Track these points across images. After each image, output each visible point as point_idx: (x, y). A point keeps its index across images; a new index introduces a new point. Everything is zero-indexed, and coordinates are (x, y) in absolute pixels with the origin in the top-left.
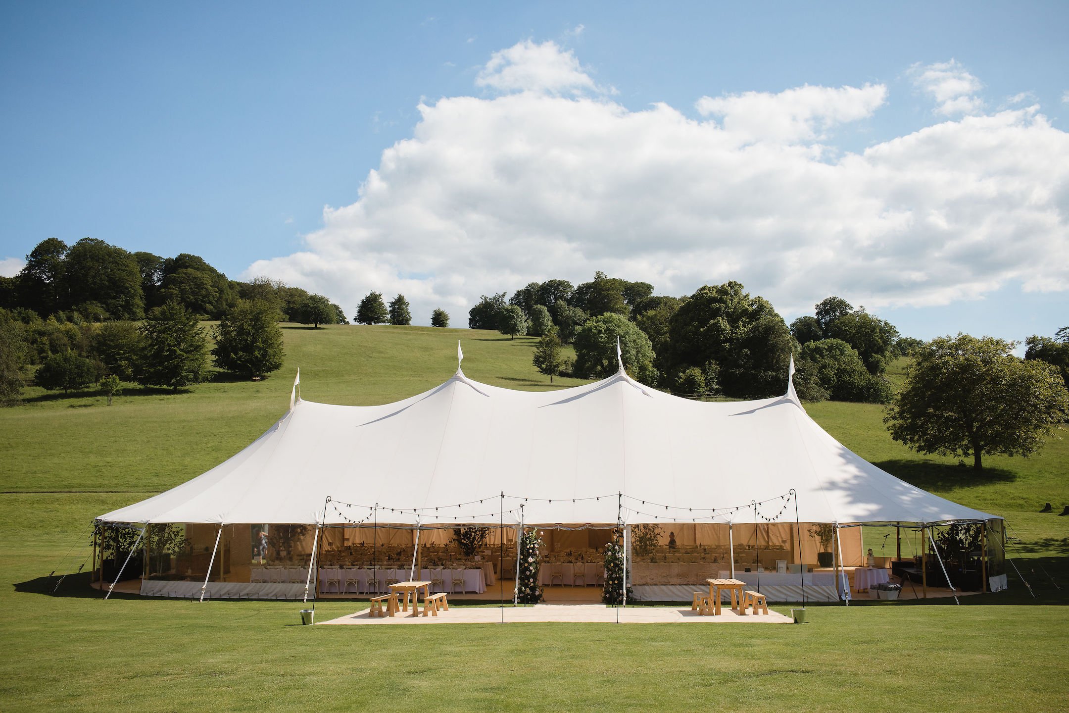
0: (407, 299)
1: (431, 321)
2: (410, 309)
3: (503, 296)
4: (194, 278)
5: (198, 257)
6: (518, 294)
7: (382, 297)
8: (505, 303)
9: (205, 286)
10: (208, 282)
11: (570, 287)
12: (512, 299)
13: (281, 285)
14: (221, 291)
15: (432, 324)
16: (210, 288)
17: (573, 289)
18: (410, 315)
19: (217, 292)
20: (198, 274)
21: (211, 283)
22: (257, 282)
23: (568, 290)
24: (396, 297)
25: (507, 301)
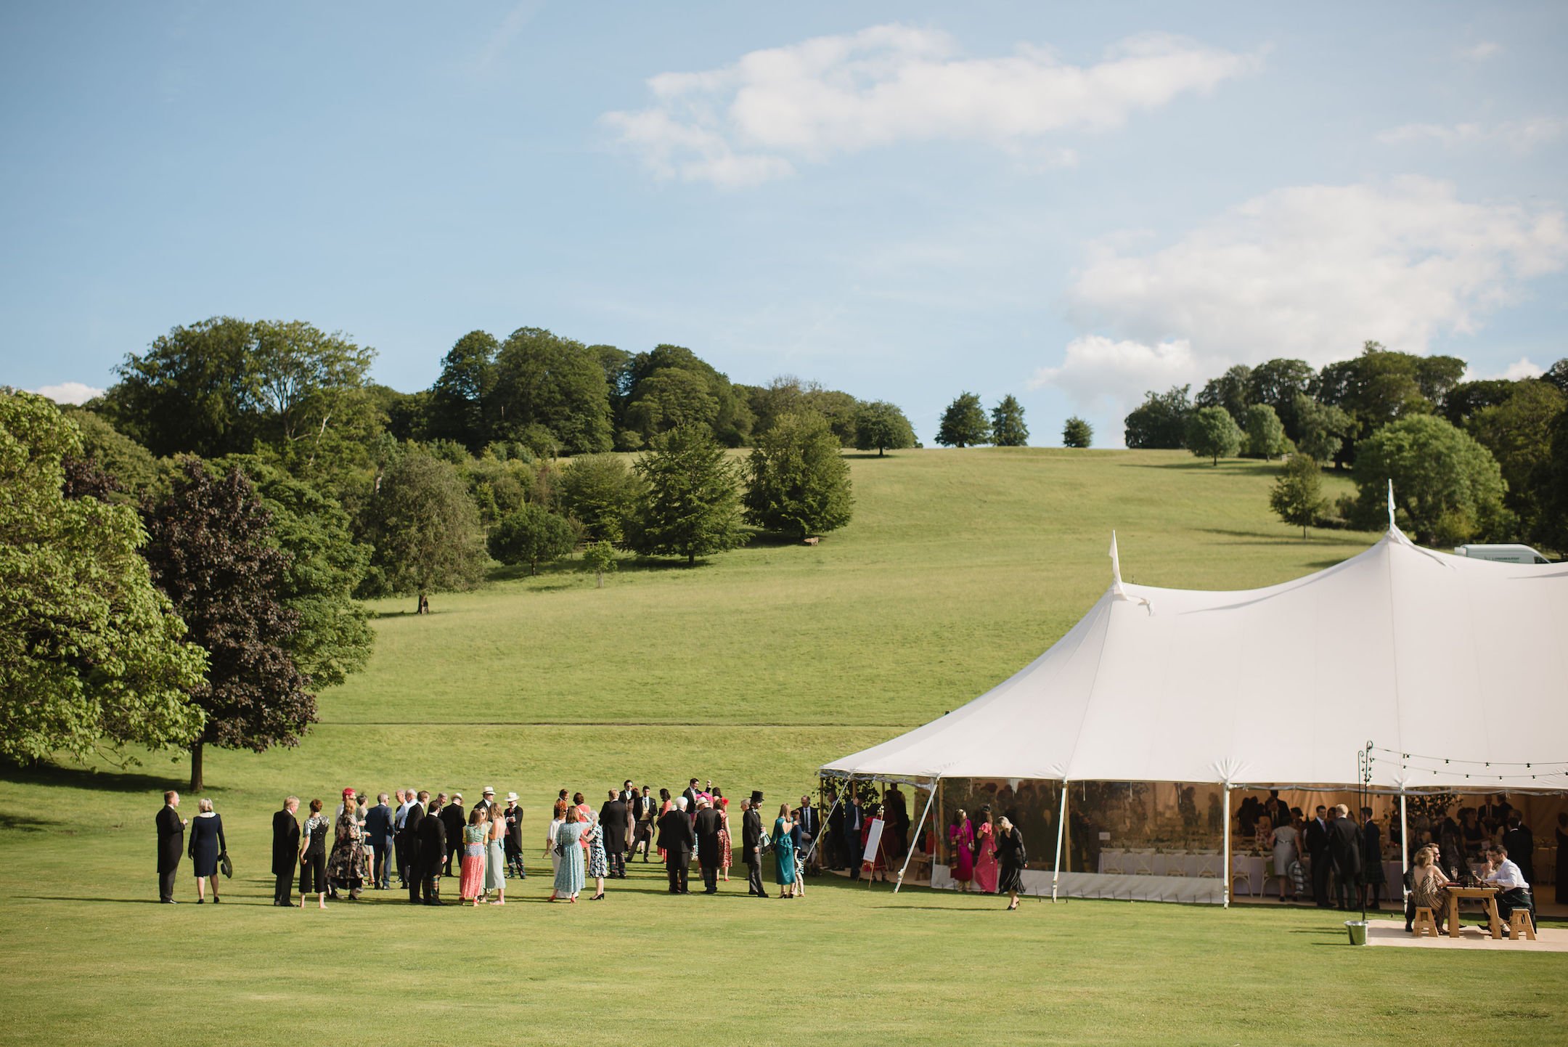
0: (1020, 402)
1: (1063, 438)
2: (1027, 419)
3: (1186, 390)
4: (682, 382)
5: (685, 349)
6: (1211, 386)
7: (980, 400)
8: (1189, 402)
9: (700, 395)
10: (703, 387)
11: (1309, 370)
12: (1201, 395)
13: (817, 388)
14: (723, 401)
15: (1065, 442)
16: (707, 396)
17: (1312, 373)
18: (1027, 428)
19: (716, 403)
20: (686, 375)
21: (707, 390)
22: (779, 386)
23: (1306, 375)
24: (1003, 400)
25: (1192, 399)
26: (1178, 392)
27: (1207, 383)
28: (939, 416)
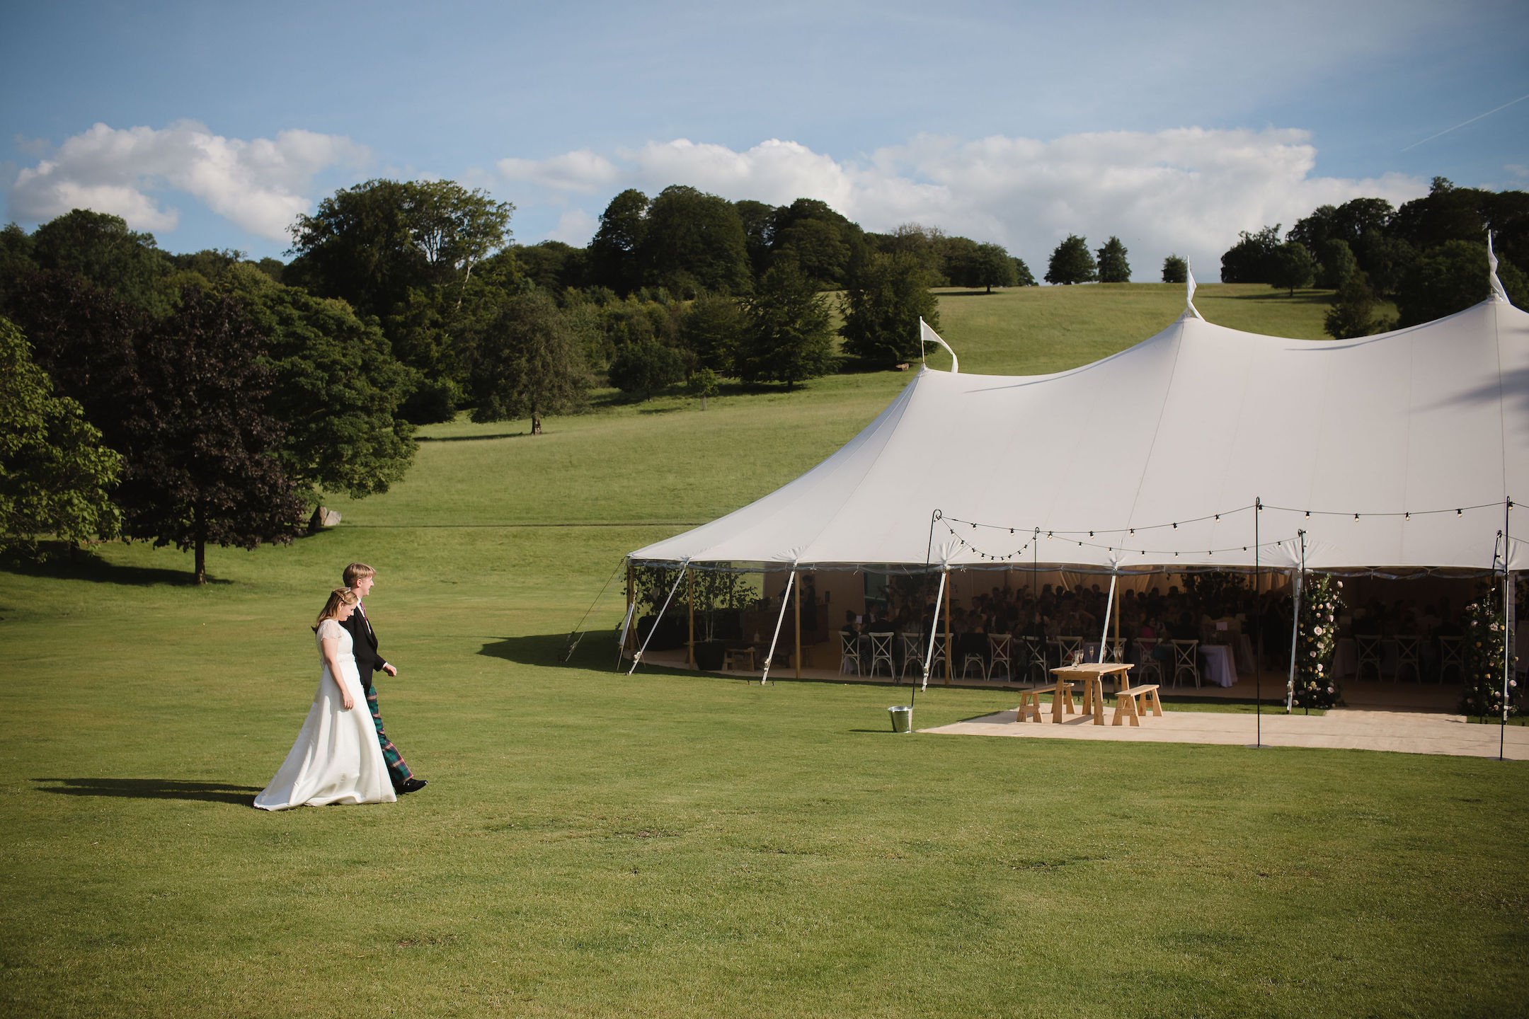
0: (1124, 244)
1: (1162, 275)
2: (1129, 259)
3: (1276, 230)
4: (817, 232)
5: (820, 203)
6: (1301, 225)
7: (1086, 242)
8: (1279, 240)
9: (833, 243)
10: (836, 236)
11: (1389, 208)
12: (1290, 234)
13: (938, 234)
14: (854, 247)
15: (1164, 279)
16: (838, 244)
17: (1392, 211)
18: (1129, 267)
19: (847, 249)
20: (822, 224)
21: (839, 238)
22: (904, 232)
23: (1385, 213)
24: (1108, 241)
25: (1282, 238)
26: (1270, 231)
27: (1296, 223)
28: (1049, 257)
